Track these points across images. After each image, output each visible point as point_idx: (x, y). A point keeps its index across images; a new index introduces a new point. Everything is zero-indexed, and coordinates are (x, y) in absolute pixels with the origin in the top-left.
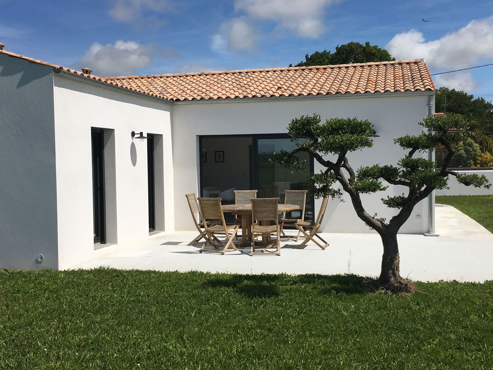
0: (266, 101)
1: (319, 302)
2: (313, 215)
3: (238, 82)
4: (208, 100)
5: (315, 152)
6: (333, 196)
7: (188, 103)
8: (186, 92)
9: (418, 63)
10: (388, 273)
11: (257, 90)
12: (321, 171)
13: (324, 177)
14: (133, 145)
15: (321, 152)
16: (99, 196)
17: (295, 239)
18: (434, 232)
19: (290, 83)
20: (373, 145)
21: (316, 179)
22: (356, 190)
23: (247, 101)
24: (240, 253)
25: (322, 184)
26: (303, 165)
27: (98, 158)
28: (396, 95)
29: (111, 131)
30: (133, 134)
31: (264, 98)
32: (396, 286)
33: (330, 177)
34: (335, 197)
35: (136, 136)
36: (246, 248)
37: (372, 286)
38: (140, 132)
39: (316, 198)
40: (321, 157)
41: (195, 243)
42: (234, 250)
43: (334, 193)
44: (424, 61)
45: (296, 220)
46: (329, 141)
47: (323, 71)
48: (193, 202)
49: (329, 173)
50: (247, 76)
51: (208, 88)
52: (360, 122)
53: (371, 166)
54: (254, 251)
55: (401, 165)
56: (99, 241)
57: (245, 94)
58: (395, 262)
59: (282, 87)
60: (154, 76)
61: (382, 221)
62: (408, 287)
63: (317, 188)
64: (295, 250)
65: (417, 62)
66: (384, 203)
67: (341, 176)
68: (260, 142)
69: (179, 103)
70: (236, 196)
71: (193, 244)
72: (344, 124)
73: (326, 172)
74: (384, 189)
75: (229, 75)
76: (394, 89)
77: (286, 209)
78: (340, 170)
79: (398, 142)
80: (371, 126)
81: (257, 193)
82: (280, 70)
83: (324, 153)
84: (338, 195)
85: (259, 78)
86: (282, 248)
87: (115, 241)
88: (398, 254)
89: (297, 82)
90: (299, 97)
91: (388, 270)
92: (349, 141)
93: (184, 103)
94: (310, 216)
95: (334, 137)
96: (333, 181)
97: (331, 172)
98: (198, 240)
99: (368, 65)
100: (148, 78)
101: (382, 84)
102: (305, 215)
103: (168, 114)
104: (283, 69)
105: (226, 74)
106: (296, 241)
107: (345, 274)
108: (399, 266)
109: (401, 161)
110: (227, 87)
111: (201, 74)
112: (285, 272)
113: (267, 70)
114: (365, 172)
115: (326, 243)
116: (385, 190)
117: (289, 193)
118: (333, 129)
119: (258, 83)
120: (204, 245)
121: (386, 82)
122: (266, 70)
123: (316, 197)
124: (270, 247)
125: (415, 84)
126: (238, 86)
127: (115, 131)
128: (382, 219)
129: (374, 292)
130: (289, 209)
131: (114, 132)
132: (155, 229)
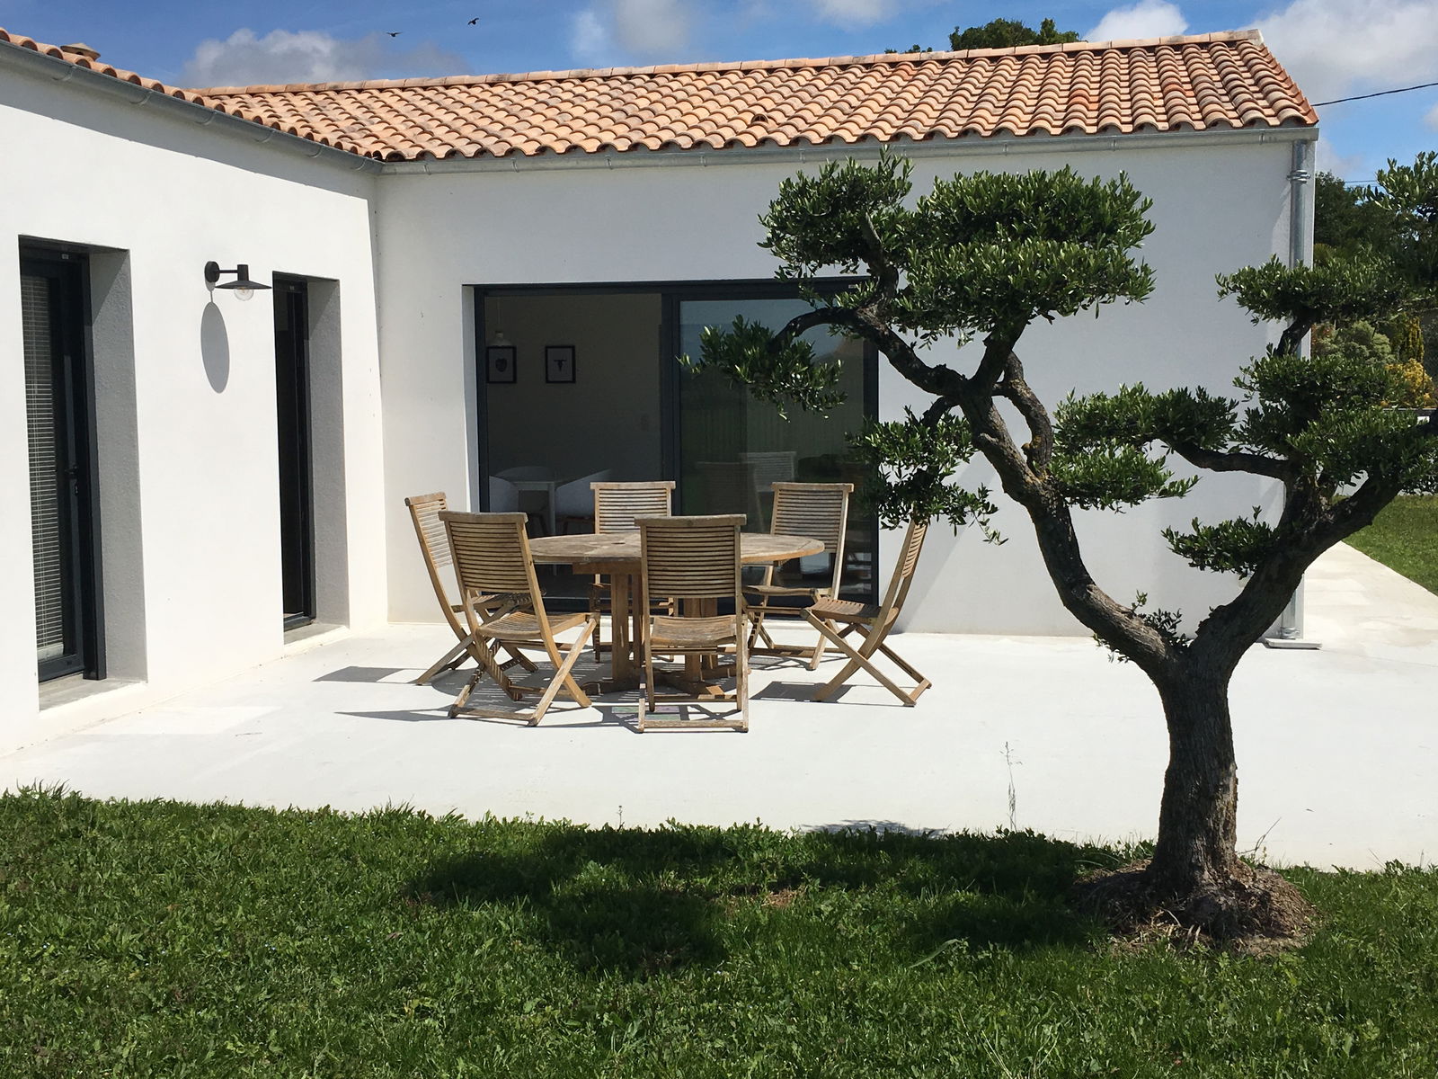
0: (710, 160)
1: (897, 1005)
2: (874, 564)
3: (616, 104)
4: (502, 157)
5: (882, 328)
6: (958, 516)
7: (432, 166)
8: (431, 133)
9: (1238, 43)
10: (1188, 847)
11: (679, 128)
12: (909, 412)
13: (922, 437)
14: (212, 313)
15: (908, 330)
16: (74, 500)
17: (808, 660)
18: (1299, 634)
19: (798, 104)
20: (1151, 290)
21: (884, 446)
22: (1057, 495)
23: (641, 162)
24: (599, 717)
25: (912, 467)
26: (831, 383)
27: (67, 360)
28: (1176, 141)
29: (118, 257)
30: (212, 272)
31: (701, 152)
32: (1224, 908)
33: (944, 436)
34: (964, 523)
35: (224, 279)
36: (625, 698)
37: (1122, 905)
38: (239, 266)
39: (885, 526)
40: (911, 349)
41: (442, 675)
42: (576, 705)
43: (961, 507)
44: (1259, 37)
45: (811, 592)
46: (949, 271)
47: (912, 70)
48: (437, 526)
49: (940, 422)
50: (652, 86)
51: (511, 121)
52: (1090, 185)
53: (1112, 392)
54: (651, 711)
55: (1251, 388)
56: (77, 668)
57: (636, 137)
58: (1219, 804)
59: (770, 117)
60: (335, 87)
61: (1163, 623)
62: (1271, 909)
63: (890, 484)
64: (807, 706)
65: (1236, 41)
66: (1177, 550)
67: (994, 433)
68: (691, 311)
69: (399, 167)
70: (597, 504)
71: (433, 678)
72: (1016, 196)
73: (931, 416)
74: (1179, 490)
75: (590, 85)
76: (1168, 121)
77: (772, 554)
78: (992, 404)
79: (1234, 290)
80: (1137, 206)
81: (672, 490)
82: (765, 69)
83: (922, 337)
84: (977, 513)
85: (692, 90)
86: (757, 697)
87: (137, 671)
88: (1231, 768)
89: (823, 103)
90: (828, 147)
91: (1191, 834)
92: (1042, 269)
93: (420, 166)
94: (861, 568)
95: (972, 253)
96: (958, 453)
97: (949, 418)
98: (458, 663)
99: (1065, 53)
100: (317, 93)
101: (1122, 106)
102: (845, 562)
103: (359, 206)
104: (776, 63)
105: (583, 79)
106: (809, 668)
107: (999, 831)
108: (1235, 819)
109: (1252, 369)
110: (577, 118)
111: (498, 79)
112: (758, 819)
113: (722, 66)
114: (1090, 416)
115: (919, 679)
116: (1181, 495)
117: (788, 493)
118: (966, 216)
119: (685, 107)
120: (467, 687)
121: (1133, 101)
122: (719, 69)
123: (886, 520)
124: (712, 697)
125: (1241, 103)
126: (616, 115)
127: (132, 254)
128: (1163, 618)
129: (1128, 932)
130: (785, 553)
131: (126, 261)
132: (314, 618)
